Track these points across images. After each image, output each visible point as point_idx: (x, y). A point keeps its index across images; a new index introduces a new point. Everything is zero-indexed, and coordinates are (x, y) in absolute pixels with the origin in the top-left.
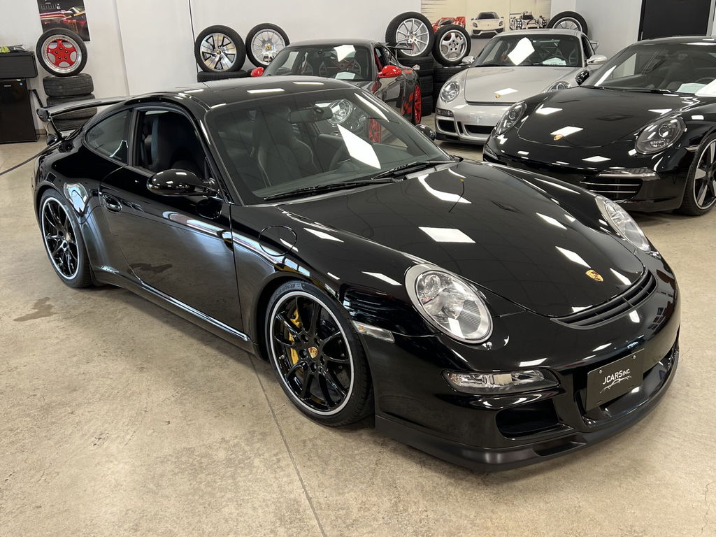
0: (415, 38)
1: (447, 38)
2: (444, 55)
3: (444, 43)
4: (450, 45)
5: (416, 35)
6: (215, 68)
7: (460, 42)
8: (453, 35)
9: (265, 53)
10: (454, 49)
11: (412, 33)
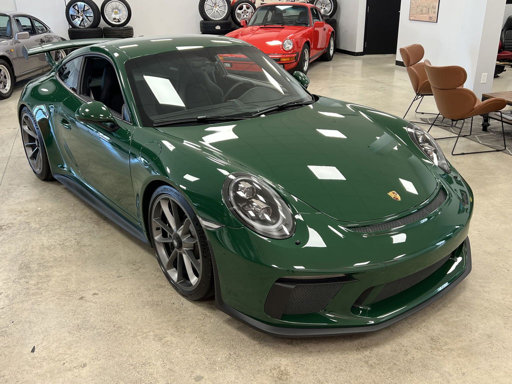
0: (218, 8)
1: (241, 8)
2: (239, 20)
3: (239, 11)
4: (243, 13)
5: (218, 5)
6: (80, 25)
7: (249, 11)
8: (245, 7)
9: (114, 16)
10: (245, 16)
11: (215, 4)
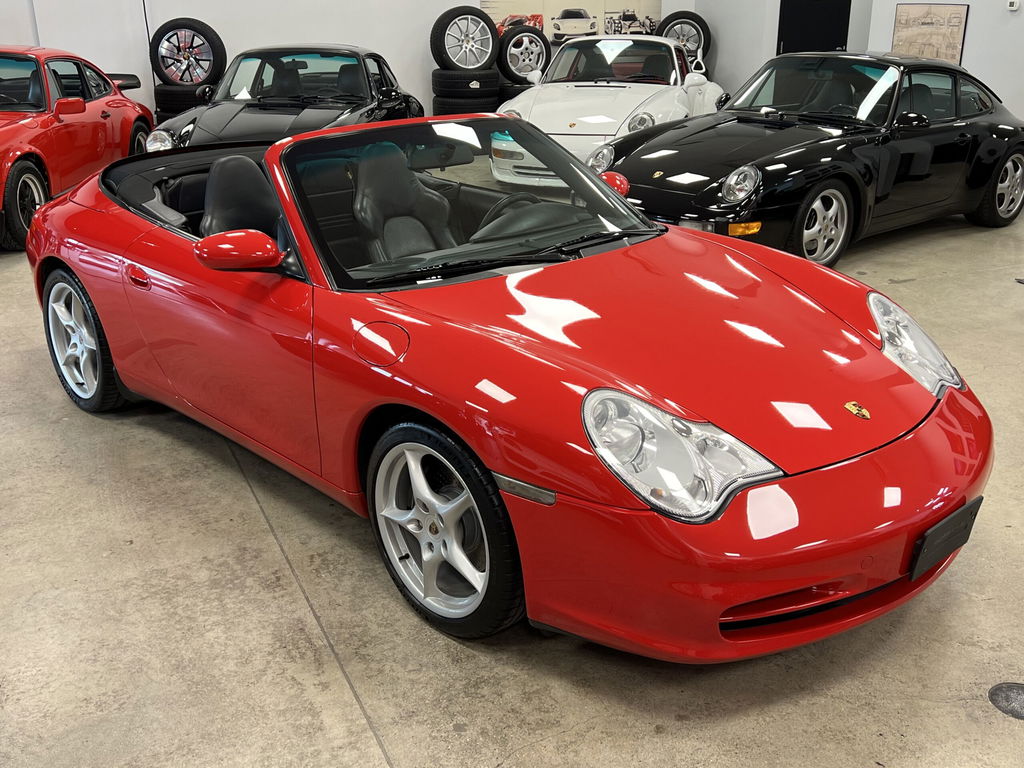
0: (472, 43)
1: (518, 44)
2: (513, 68)
3: (514, 51)
4: (522, 54)
5: (473, 38)
6: (181, 79)
7: (536, 49)
8: (526, 41)
10: (527, 60)
11: (467, 35)
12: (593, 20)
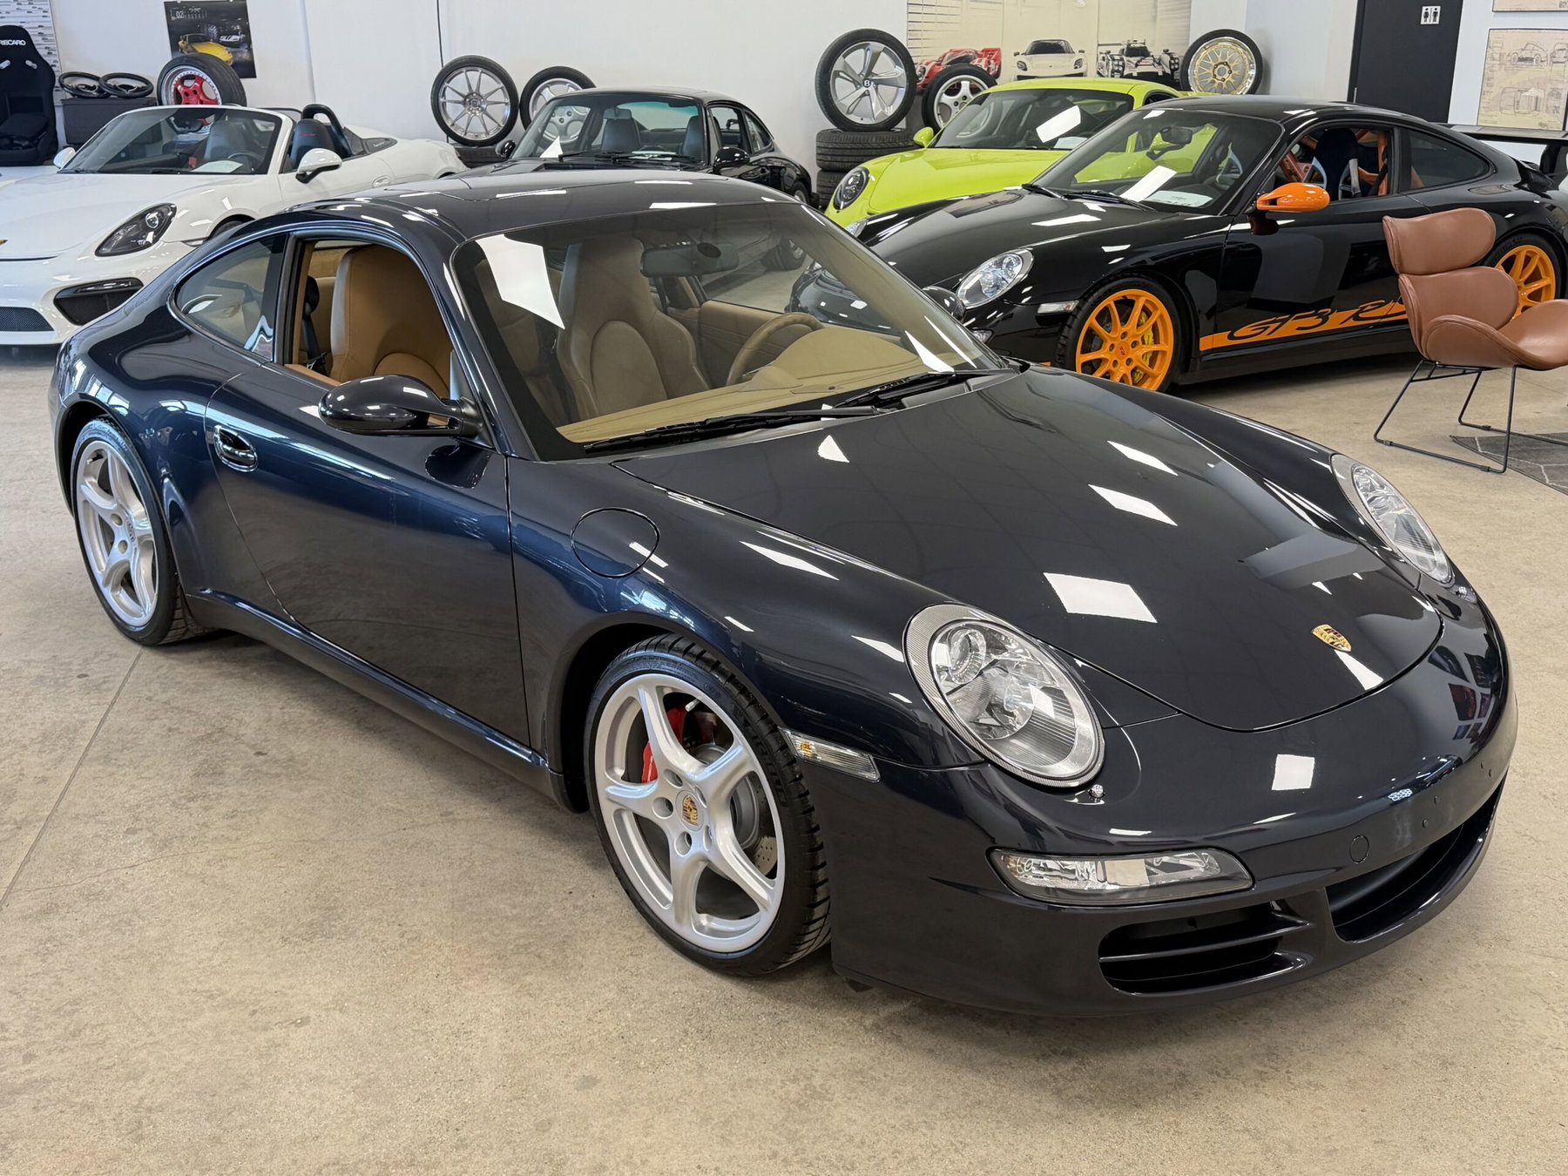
1: (953, 91)
4: (956, 104)
8: (965, 86)
12: (1078, 56)
